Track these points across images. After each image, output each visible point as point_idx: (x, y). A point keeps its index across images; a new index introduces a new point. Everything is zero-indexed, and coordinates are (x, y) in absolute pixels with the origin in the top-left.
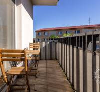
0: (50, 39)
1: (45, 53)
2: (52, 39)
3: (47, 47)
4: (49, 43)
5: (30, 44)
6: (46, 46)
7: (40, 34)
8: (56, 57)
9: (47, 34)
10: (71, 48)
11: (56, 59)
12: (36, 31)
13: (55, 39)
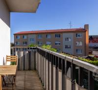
0: (28, 48)
1: (23, 63)
2: (31, 48)
3: (26, 57)
4: (27, 52)
5: (7, 56)
6: (24, 56)
7: (19, 37)
8: (35, 67)
9: (25, 37)
10: (50, 65)
11: (35, 69)
12: (14, 35)
13: (34, 48)
